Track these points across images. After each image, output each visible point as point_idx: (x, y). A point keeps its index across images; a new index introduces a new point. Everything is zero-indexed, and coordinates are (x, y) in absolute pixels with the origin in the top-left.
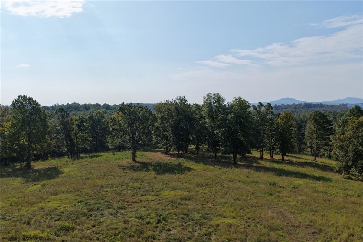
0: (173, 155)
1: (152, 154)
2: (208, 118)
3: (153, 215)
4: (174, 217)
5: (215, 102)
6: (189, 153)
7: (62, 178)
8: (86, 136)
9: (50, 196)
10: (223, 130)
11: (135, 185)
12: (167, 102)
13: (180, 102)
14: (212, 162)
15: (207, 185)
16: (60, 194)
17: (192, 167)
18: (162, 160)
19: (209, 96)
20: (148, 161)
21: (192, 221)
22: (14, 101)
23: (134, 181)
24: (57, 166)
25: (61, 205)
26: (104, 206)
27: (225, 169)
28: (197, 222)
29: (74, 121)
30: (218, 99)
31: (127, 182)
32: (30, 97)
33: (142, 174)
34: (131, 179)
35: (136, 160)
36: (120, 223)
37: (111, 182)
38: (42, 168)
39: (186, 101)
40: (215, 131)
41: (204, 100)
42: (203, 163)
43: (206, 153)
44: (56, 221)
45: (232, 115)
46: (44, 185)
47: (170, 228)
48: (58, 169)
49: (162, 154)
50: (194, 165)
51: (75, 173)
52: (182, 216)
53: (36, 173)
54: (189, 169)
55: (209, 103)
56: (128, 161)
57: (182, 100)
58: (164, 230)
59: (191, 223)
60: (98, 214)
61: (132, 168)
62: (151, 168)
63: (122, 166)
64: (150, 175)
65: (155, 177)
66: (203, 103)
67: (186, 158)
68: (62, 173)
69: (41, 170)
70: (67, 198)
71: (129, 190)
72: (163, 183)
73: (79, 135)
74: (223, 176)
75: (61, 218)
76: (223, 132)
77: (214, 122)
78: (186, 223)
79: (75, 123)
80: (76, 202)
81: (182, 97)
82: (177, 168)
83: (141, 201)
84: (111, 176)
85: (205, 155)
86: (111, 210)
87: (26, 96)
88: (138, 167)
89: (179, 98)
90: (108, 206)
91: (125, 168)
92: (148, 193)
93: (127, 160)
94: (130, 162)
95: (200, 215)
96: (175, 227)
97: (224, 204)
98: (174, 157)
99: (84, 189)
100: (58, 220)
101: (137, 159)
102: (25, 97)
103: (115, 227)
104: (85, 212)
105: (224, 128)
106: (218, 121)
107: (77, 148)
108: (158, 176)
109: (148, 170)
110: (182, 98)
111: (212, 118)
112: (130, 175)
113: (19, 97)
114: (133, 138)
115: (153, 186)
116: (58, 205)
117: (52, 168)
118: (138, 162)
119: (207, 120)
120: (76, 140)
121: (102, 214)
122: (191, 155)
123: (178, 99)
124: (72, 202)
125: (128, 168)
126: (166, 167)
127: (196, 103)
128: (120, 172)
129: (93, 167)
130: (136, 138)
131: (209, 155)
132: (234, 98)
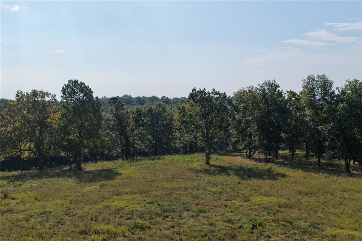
0: (259, 160)
1: (230, 158)
2: (309, 109)
3: (245, 220)
4: (273, 224)
5: (319, 87)
6: (280, 158)
7: (122, 179)
8: (144, 133)
9: (113, 196)
10: (331, 124)
11: (215, 189)
12: (251, 89)
13: (269, 88)
14: (314, 169)
15: (312, 194)
16: (123, 195)
17: (287, 173)
18: (246, 165)
19: (311, 79)
20: (227, 165)
21: (298, 229)
22: (64, 86)
23: (212, 186)
24: (111, 167)
25: (128, 205)
26: (180, 208)
27: (334, 178)
28: (305, 230)
29: (130, 114)
30: (324, 83)
31: (203, 186)
32: (82, 82)
33: (221, 178)
34: (208, 183)
35: (210, 163)
36: (205, 226)
37: (183, 185)
38: (95, 169)
39: (277, 86)
40: (320, 127)
41: (303, 85)
42: (302, 169)
43: (305, 160)
44: (126, 219)
45: (344, 105)
46: (102, 186)
47: (270, 234)
48: (114, 171)
49: (244, 158)
50: (290, 172)
51: (136, 175)
52: (284, 223)
53: (89, 174)
54: (284, 176)
55: (311, 88)
56: (200, 165)
57: (272, 85)
58: (262, 236)
59: (296, 231)
60: (176, 215)
61: (207, 172)
62: (231, 173)
63: (194, 170)
64: (232, 180)
65: (239, 182)
66: (302, 89)
67: (278, 163)
68: (120, 174)
69: (94, 171)
70: (133, 199)
71: (208, 194)
72: (251, 188)
73: (136, 133)
74: (333, 185)
75: (131, 217)
76: (332, 127)
77: (317, 114)
78: (289, 231)
79: (132, 116)
80: (146, 203)
81: (271, 81)
82: (267, 173)
83: (226, 206)
84: (182, 180)
85: (303, 161)
86: (191, 213)
87: (78, 81)
88: (214, 171)
89: (267, 83)
90: (186, 209)
91: (197, 171)
92: (234, 198)
93: (198, 163)
94: (203, 165)
95: (308, 224)
96: (277, 234)
97: (339, 215)
98: (261, 162)
99: (151, 191)
100: (129, 219)
101: (212, 162)
102: (76, 82)
103: (199, 229)
104: (159, 213)
105: (332, 122)
106: (324, 113)
107: (134, 148)
108: (243, 182)
109: (228, 175)
110: (272, 83)
111: (314, 109)
112: (205, 179)
113: (70, 81)
114: (208, 134)
115: (238, 192)
116: (124, 204)
117: (107, 169)
118: (214, 166)
119: (307, 112)
120: (132, 138)
121: (181, 216)
122: (283, 160)
123: (266, 85)
124: (141, 202)
125: (201, 171)
126: (251, 172)
127: (290, 90)
128: (192, 175)
129: (156, 169)
130: (211, 135)
131: (309, 162)
132: (347, 81)
